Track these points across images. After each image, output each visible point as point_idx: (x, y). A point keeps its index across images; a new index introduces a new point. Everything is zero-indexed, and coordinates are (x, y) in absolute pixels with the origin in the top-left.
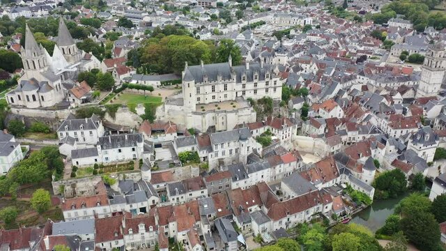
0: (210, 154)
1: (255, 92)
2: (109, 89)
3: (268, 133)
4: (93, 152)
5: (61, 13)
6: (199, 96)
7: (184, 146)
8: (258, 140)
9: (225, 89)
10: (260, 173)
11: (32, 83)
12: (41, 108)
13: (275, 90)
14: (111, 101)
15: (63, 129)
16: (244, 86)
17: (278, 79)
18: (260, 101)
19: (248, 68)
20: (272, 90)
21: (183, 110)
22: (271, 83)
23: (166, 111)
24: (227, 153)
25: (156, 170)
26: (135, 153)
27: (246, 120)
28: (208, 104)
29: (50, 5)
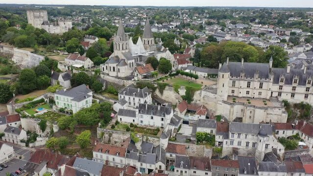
0: (225, 141)
1: (293, 95)
2: (166, 73)
3: (297, 137)
4: (132, 114)
6: (233, 89)
7: (203, 126)
8: (281, 141)
9: (261, 87)
11: (115, 59)
12: (117, 77)
14: (163, 81)
15: (122, 93)
16: (281, 88)
19: (288, 71)
21: (216, 98)
23: (202, 96)
24: (244, 144)
25: (174, 141)
26: (163, 122)
27: (275, 119)
28: (241, 97)
29: (170, 27)
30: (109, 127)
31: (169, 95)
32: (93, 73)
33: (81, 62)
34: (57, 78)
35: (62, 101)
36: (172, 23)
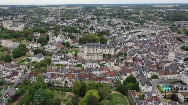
0: (85, 65)
1: (106, 52)
2: (68, 47)
3: (105, 63)
4: (58, 61)
5: (75, 24)
6: (89, 51)
7: (79, 62)
8: (100, 64)
9: (97, 50)
10: (96, 72)
11: (50, 43)
12: (51, 50)
13: (112, 52)
14: (67, 50)
15: (54, 55)
16: (102, 50)
17: (113, 49)
18: (107, 55)
19: (104, 45)
21: (84, 54)
22: (111, 50)
23: (80, 54)
24: (89, 66)
25: (71, 67)
26: (67, 62)
27: (99, 59)
29: (73, 22)
30: (51, 65)
31: (70, 54)
32: (42, 49)
33: (37, 45)
34: (29, 52)
35: (33, 59)
36: (74, 20)
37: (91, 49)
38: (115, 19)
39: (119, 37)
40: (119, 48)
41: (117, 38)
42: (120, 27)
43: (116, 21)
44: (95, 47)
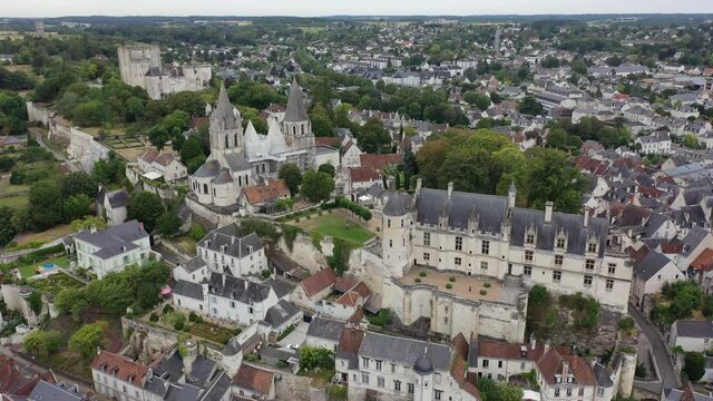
0: (351, 373)
1: (557, 276)
3: (532, 377)
5: (456, 84)
7: (320, 335)
9: (485, 251)
11: (213, 166)
12: (209, 207)
13: (610, 284)
14: (297, 221)
15: (203, 244)
16: (529, 255)
17: (620, 262)
18: (564, 300)
19: (548, 217)
20: (603, 283)
22: (602, 266)
23: (363, 263)
24: (389, 385)
25: (252, 361)
26: (251, 316)
28: (444, 271)
29: (453, 72)
30: (147, 318)
32: (176, 193)
33: (161, 167)
34: (102, 203)
35: (87, 253)
36: (459, 64)
37: (443, 237)
38: (667, 68)
39: (680, 162)
40: (674, 246)
41: (668, 166)
42: (694, 106)
43: (671, 75)
44: (473, 225)
